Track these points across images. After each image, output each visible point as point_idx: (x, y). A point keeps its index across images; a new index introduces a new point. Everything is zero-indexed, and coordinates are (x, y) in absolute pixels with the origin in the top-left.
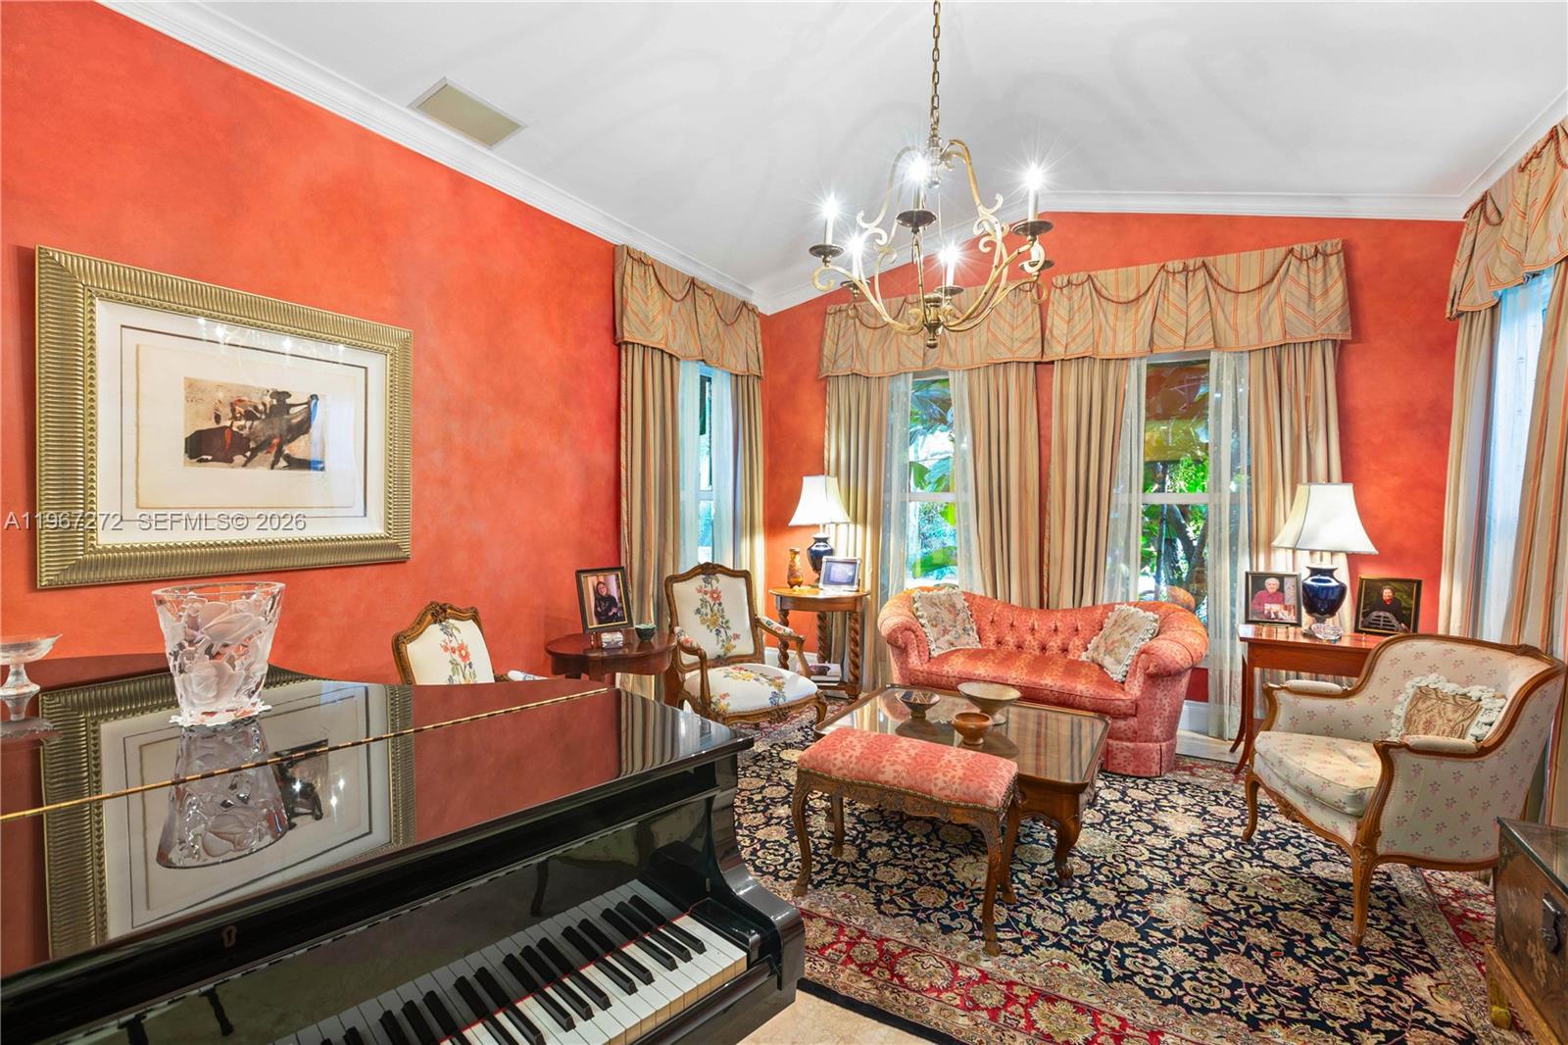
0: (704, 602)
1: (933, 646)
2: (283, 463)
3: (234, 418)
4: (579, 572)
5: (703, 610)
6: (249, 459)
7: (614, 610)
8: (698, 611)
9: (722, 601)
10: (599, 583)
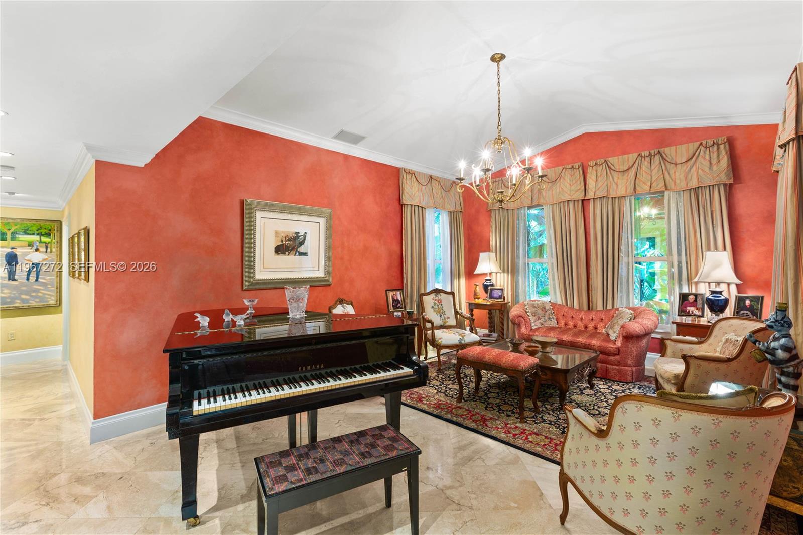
0: (435, 304)
1: (533, 325)
2: (297, 254)
3: (286, 241)
4: (386, 290)
5: (435, 307)
6: (289, 253)
7: (399, 305)
8: (432, 307)
9: (442, 303)
10: (394, 294)
